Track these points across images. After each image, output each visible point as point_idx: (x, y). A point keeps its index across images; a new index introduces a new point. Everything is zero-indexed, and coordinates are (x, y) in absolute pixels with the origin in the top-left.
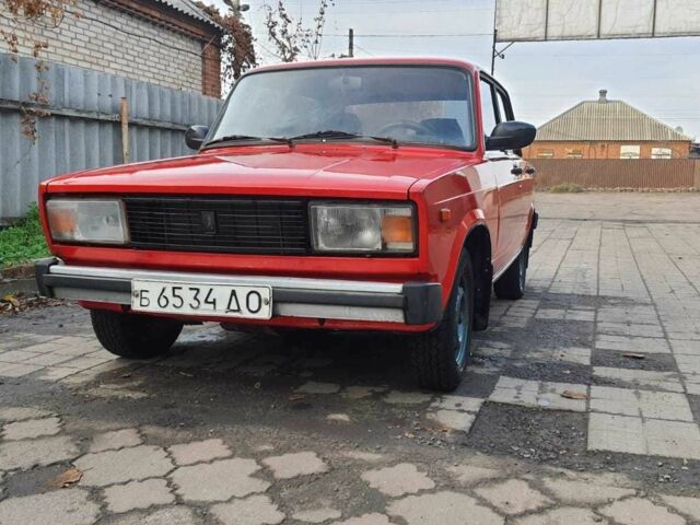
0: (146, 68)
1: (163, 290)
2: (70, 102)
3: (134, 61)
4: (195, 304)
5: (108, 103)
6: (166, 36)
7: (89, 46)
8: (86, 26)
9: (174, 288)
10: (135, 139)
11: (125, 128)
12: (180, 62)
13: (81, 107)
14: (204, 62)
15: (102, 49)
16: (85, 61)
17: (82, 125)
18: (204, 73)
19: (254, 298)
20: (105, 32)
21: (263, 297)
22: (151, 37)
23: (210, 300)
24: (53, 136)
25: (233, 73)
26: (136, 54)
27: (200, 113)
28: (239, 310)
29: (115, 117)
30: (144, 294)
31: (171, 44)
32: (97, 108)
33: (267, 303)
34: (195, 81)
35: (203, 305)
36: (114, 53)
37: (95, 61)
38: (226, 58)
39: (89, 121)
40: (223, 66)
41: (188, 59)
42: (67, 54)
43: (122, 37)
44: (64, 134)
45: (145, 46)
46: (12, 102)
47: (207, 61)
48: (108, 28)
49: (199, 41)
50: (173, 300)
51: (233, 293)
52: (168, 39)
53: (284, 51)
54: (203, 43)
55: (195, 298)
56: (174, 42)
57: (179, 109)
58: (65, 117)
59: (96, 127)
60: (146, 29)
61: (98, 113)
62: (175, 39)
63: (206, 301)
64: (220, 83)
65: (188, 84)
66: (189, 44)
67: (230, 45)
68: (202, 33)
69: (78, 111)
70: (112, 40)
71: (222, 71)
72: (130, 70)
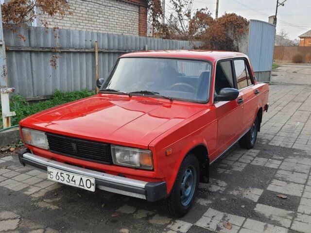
0: (113, 20)
1: (58, 173)
2: (73, 45)
3: (108, 18)
4: (68, 181)
5: (89, 44)
6: (122, 5)
7: (88, 13)
8: (86, 5)
9: (61, 173)
10: (101, 59)
11: (97, 54)
12: (129, 16)
13: (78, 47)
14: (139, 15)
15: (93, 14)
16: (86, 20)
17: (78, 55)
18: (139, 20)
19: (88, 182)
20: (95, 7)
21: (92, 182)
22: (116, 6)
23: (73, 180)
24: (66, 61)
25: (152, 19)
26: (109, 15)
27: (131, 44)
28: (83, 186)
29: (92, 50)
30: (51, 173)
31: (124, 8)
32: (85, 47)
33: (93, 185)
34: (135, 24)
35: (71, 182)
36: (99, 15)
37: (90, 19)
38: (150, 13)
39: (81, 53)
40: (148, 16)
41: (132, 14)
42: (78, 18)
43: (102, 8)
44: (70, 59)
45: (113, 10)
46: (48, 48)
47: (141, 14)
48: (96, 4)
49: (137, 5)
50: (61, 178)
51: (81, 179)
52: (123, 6)
53: (176, 7)
54: (139, 6)
55: (68, 178)
56: (126, 7)
57: (122, 43)
58: (70, 52)
59: (84, 55)
60: (113, 3)
61: (85, 49)
62: (126, 6)
63: (72, 180)
64: (146, 24)
65: (132, 26)
66: (133, 8)
67: (152, 6)
68: (139, 2)
69: (76, 49)
70: (98, 10)
71: (148, 18)
72: (106, 22)
